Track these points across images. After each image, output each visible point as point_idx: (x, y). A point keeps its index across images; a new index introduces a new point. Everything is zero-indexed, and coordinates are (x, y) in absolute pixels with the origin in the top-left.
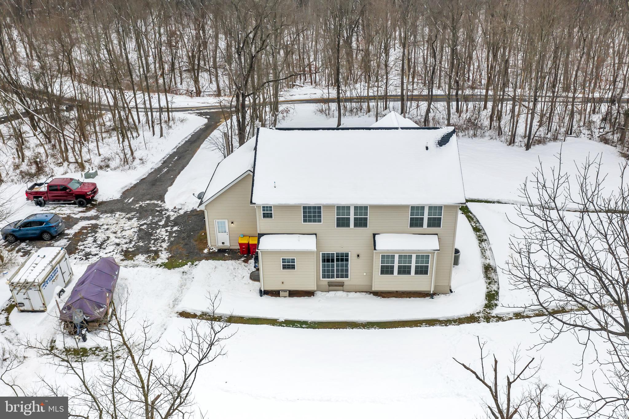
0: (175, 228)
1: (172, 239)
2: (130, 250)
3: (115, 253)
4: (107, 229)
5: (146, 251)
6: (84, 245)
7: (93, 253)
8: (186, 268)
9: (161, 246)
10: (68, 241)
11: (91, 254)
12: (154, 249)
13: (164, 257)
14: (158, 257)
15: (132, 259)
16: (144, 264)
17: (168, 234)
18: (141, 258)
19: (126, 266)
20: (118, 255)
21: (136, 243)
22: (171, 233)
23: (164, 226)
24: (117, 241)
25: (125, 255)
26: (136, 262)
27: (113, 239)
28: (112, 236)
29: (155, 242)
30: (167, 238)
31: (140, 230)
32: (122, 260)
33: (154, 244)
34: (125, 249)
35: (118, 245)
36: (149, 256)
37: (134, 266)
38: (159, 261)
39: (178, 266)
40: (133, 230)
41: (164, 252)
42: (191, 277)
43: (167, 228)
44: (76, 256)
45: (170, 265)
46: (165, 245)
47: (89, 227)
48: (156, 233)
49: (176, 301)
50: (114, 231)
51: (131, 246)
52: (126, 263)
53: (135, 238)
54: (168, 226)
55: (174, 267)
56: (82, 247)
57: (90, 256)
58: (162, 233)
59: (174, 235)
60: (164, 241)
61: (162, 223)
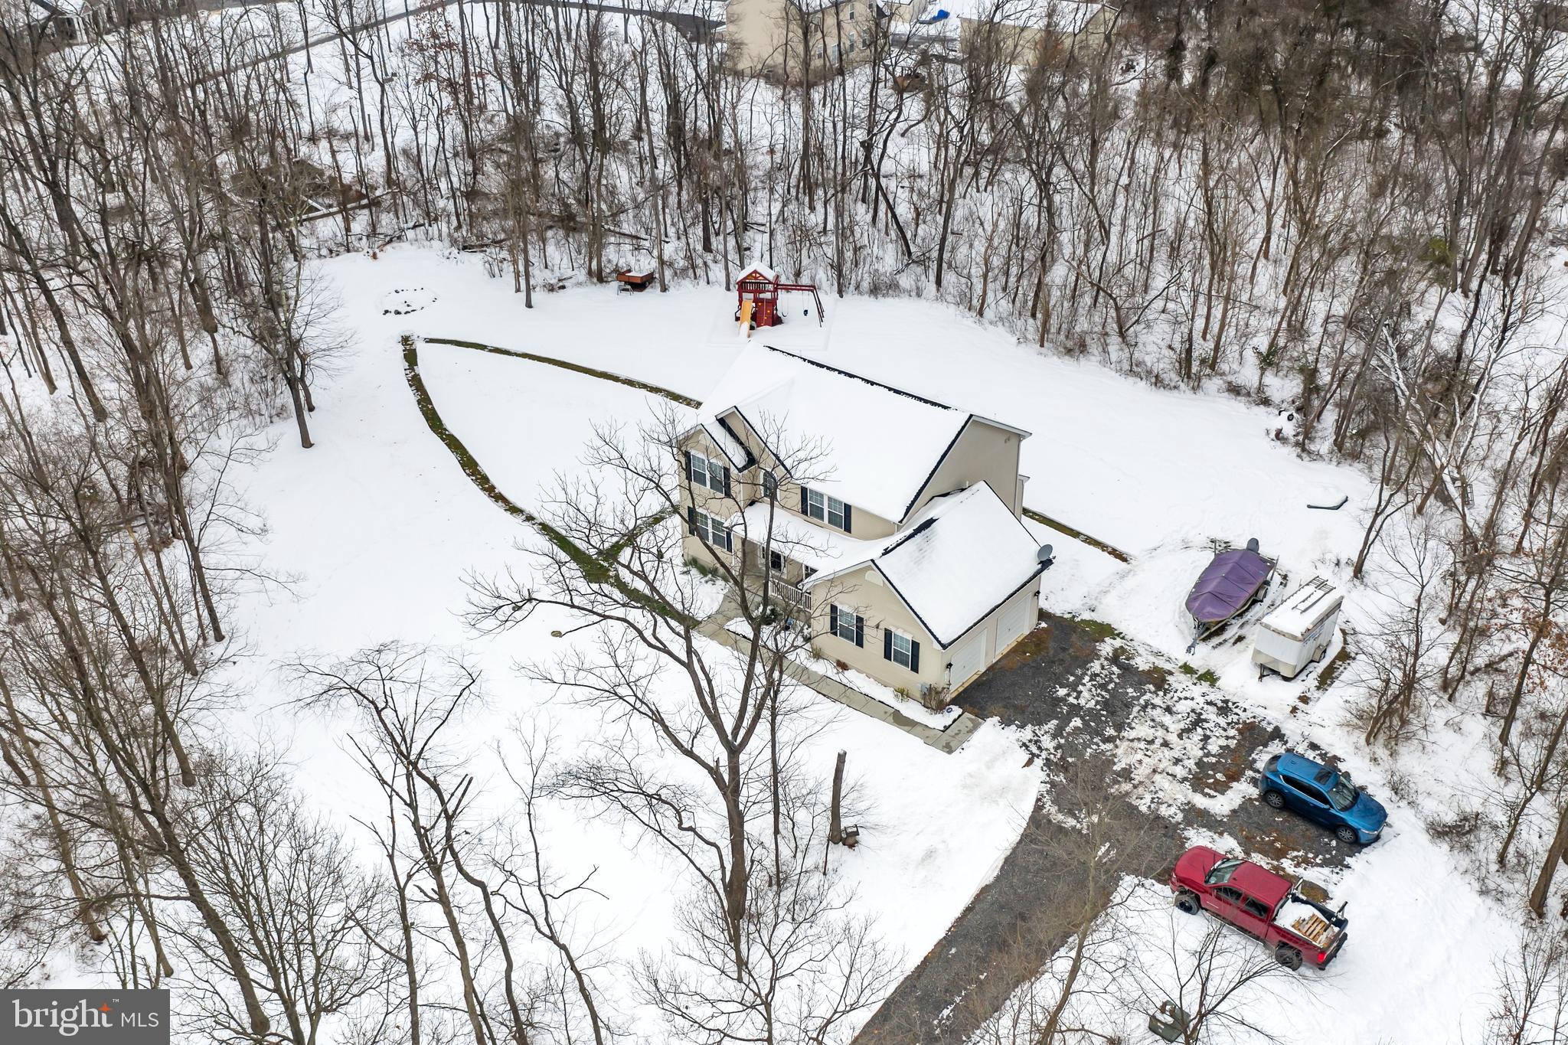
0: (1062, 692)
1: (1079, 672)
2: (1152, 687)
3: (1179, 694)
4: (1177, 761)
5: (1128, 670)
6: (1227, 738)
7: (1214, 709)
8: (1087, 616)
9: (1103, 668)
10: (1255, 761)
11: (1219, 709)
12: (1115, 669)
13: (1107, 647)
14: (1115, 650)
15: (1156, 669)
16: (1141, 650)
17: (1080, 688)
18: (1142, 663)
19: (1169, 660)
20: (1175, 685)
21: (1138, 699)
22: (1073, 687)
23: (1075, 710)
24: (1167, 719)
25: (1164, 681)
26: (1152, 659)
27: (1174, 725)
28: (1173, 738)
29: (1107, 683)
30: (1087, 678)
31: (1119, 728)
32: (1171, 673)
33: (1111, 680)
34: (1161, 693)
35: (1168, 710)
36: (1128, 659)
37: (1158, 654)
38: (1118, 643)
39: (1095, 623)
40: (1133, 734)
41: (1103, 653)
42: (1087, 600)
43: (1075, 702)
44: (1243, 715)
45: (1105, 631)
46: (1096, 666)
47: (1209, 786)
48: (1097, 703)
49: (1123, 576)
50: (1165, 749)
51: (1147, 696)
52: (1167, 666)
53: (1136, 709)
54: (1072, 705)
55: (1101, 625)
56: (1232, 732)
57: (1220, 704)
58: (1087, 698)
59: (1072, 679)
60: (1093, 677)
61: (1077, 722)
